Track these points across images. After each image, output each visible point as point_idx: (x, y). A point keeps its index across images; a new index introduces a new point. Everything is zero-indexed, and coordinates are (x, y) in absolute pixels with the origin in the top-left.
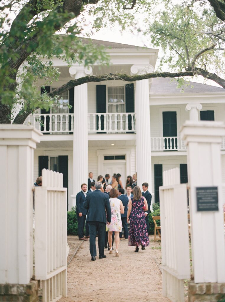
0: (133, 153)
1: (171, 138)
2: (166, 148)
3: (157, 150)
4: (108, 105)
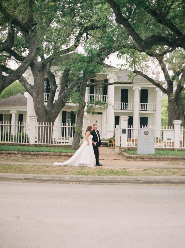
0: (106, 111)
1: (124, 103)
2: (122, 108)
3: (117, 109)
4: (95, 89)
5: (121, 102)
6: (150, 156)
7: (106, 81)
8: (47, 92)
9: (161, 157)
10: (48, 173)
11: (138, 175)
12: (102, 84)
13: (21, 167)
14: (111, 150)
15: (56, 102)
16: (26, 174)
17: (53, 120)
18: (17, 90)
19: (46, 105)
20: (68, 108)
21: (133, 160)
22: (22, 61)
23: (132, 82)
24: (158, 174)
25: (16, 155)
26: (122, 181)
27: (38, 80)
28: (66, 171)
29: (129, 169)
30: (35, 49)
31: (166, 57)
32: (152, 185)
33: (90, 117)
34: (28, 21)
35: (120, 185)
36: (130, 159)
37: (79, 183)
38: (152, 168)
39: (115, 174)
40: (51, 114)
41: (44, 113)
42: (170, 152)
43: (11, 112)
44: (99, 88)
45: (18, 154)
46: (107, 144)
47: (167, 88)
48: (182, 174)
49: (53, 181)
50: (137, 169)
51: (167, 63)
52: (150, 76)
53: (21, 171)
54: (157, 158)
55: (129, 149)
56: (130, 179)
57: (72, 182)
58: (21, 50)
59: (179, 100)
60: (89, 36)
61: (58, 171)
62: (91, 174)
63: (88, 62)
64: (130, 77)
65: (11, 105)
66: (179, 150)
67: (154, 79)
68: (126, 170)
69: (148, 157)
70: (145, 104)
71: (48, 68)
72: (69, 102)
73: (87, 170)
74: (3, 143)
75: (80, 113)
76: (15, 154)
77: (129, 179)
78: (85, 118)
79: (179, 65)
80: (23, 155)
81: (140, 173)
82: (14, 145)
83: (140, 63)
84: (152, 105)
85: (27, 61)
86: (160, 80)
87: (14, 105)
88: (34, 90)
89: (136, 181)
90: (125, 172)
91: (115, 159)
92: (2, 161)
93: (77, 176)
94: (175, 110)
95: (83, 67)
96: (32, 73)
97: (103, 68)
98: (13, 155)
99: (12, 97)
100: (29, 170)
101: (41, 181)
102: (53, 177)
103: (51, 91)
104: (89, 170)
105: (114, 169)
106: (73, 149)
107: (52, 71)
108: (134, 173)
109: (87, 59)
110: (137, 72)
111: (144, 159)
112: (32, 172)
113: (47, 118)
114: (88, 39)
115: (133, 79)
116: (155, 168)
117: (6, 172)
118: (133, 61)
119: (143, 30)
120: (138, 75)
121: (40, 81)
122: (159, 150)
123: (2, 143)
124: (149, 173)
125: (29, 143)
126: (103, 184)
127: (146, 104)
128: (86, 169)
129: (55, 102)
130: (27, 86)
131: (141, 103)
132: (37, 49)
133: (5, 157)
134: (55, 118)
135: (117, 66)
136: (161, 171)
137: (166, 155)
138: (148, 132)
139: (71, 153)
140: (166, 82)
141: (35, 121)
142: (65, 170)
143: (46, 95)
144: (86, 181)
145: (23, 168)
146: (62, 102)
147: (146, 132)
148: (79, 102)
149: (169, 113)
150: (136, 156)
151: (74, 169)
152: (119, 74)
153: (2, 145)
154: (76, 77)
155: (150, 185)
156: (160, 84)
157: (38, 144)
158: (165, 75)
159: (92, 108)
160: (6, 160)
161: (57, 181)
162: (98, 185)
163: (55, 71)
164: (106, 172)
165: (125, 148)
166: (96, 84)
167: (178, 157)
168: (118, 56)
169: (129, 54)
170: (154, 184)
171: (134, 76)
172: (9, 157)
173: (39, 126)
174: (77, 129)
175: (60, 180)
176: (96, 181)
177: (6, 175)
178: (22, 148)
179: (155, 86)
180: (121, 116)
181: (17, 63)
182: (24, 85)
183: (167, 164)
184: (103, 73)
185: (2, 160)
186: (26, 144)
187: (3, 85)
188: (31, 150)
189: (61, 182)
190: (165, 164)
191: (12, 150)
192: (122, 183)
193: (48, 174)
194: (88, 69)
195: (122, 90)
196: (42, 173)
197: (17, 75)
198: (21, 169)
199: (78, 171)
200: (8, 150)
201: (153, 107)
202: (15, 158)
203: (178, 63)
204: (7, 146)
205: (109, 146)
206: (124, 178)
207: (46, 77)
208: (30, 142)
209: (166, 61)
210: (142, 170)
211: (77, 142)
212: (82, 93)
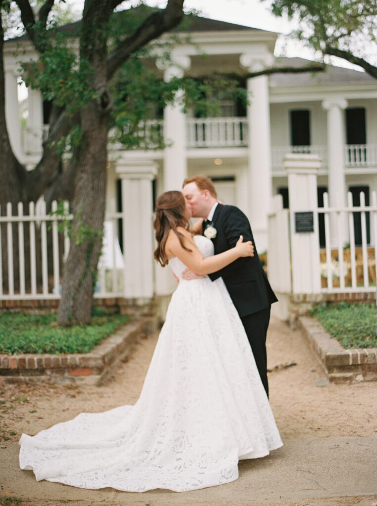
0: (245, 172)
21: (364, 375)
36: (348, 375)
55: (330, 302)
70: (359, 150)
127: (362, 148)
131: (348, 145)
165: (314, 299)
211: (80, 285)
212: (90, 47)
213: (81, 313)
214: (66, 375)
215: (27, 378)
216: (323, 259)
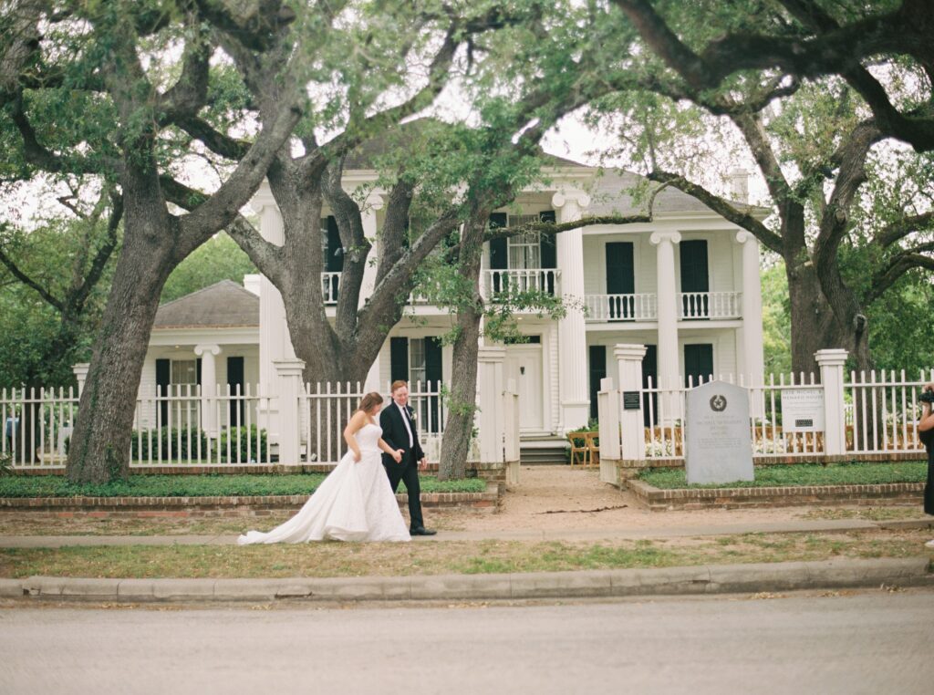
0: (554, 331)
1: (621, 296)
2: (612, 316)
3: (596, 318)
4: (511, 248)
5: (609, 292)
6: (739, 489)
7: (550, 215)
8: (329, 269)
9: (781, 491)
10: (363, 570)
11: (702, 564)
12: (534, 229)
13: (259, 554)
14: (583, 473)
15: (368, 303)
16: (279, 577)
17: (359, 371)
18: (215, 269)
19: (332, 318)
20: (413, 325)
21: (674, 506)
22: (239, 159)
23: (647, 215)
24: (779, 556)
25: (231, 510)
26: (643, 586)
27: (299, 225)
28: (427, 562)
29: (664, 541)
30: (286, 112)
31: (768, 115)
32: (758, 598)
33: (503, 355)
34: (262, 10)
35: (635, 602)
36: (664, 506)
37: (481, 602)
38: (751, 534)
39: (612, 564)
40: (353, 350)
41: (327, 347)
42: (811, 470)
43: (198, 352)
44: (524, 245)
45: (240, 504)
46: (567, 453)
47: (781, 231)
48: (868, 550)
49: (383, 599)
50: (695, 539)
51: (773, 136)
52: (714, 188)
53: (259, 567)
54: (766, 496)
55: (654, 467)
56: (673, 580)
57: (454, 601)
58: (225, 120)
59: (832, 271)
60: (476, 54)
61: (399, 562)
62: (523, 566)
63: (483, 149)
64: (638, 196)
65: (197, 324)
66: (842, 462)
67: (728, 198)
68: (652, 546)
69: (731, 492)
70: (699, 297)
71: (331, 180)
72: (415, 303)
73: (505, 555)
74: (181, 469)
75: (465, 339)
76: (231, 506)
77: (669, 577)
78: (485, 360)
79: (819, 142)
80: (259, 507)
81: (706, 554)
82: (220, 473)
83: (672, 144)
84: (726, 295)
85: (258, 157)
86: (752, 202)
87: (209, 324)
88: (285, 263)
89: (695, 587)
90: (649, 553)
91: (606, 508)
92: (182, 534)
93: (471, 577)
94: (817, 311)
95: (467, 167)
96: (273, 201)
97: (543, 169)
98: (221, 511)
99: (199, 294)
100: (290, 564)
101: (339, 602)
102: (382, 586)
103: (346, 264)
104: (514, 552)
105: (605, 545)
106: (446, 476)
107: (348, 189)
108: (684, 555)
109: (480, 137)
110: (662, 177)
111: (716, 503)
112: (302, 571)
113: (337, 368)
114: (475, 66)
115: (651, 202)
116: (761, 534)
117: (206, 575)
118: (646, 136)
119: (684, 20)
120: (669, 188)
121: (305, 231)
122: (768, 465)
123: (176, 468)
124: (742, 555)
125: (276, 464)
126: (572, 604)
127: (702, 294)
128: (502, 550)
129: (365, 306)
130: (259, 249)
131: (683, 291)
132: (296, 111)
133: (193, 520)
134: (368, 363)
135: (587, 157)
136: (784, 543)
137: (797, 482)
138: (722, 398)
139: (438, 494)
140: (776, 208)
141: (295, 378)
142: (424, 555)
143: (328, 280)
144: (508, 595)
145: (266, 556)
146: (390, 305)
147: (718, 398)
148: (460, 300)
149: (792, 323)
150: (685, 493)
151: (455, 552)
152: (595, 186)
153: (177, 475)
154: (439, 209)
155: (750, 597)
156: (754, 216)
157: (312, 467)
158: (768, 181)
159: (508, 321)
160: (196, 530)
161: (397, 598)
162: (554, 608)
163: (359, 189)
164: (577, 557)
165: (639, 465)
166: (514, 228)
167: (843, 488)
168: (587, 121)
169: (631, 112)
170: (762, 594)
171: (655, 193)
172: (206, 520)
173: (314, 396)
174: (456, 401)
175: (409, 597)
176: (544, 594)
177: (205, 585)
178: (254, 484)
179: (736, 227)
180: (618, 345)
181: (214, 168)
182: (246, 248)
183: (804, 516)
184: (543, 188)
185: (182, 530)
186: (266, 468)
187: (172, 251)
188: (287, 488)
189: (414, 602)
190: (797, 515)
191: (215, 492)
192: (640, 593)
193: (360, 575)
194: (487, 172)
195: (608, 245)
196: (337, 572)
197: (222, 211)
198: (260, 562)
199: (472, 557)
200: (200, 493)
201: (732, 305)
202: (230, 521)
203: (818, 135)
204: (197, 478)
205: (575, 459)
206: (649, 577)
207: (327, 211)
208: (281, 458)
209: (768, 130)
210: (713, 542)
211: (458, 449)
212: (468, 264)
213: (458, 471)
214: (472, 506)
215: (444, 509)
216: (647, 438)
